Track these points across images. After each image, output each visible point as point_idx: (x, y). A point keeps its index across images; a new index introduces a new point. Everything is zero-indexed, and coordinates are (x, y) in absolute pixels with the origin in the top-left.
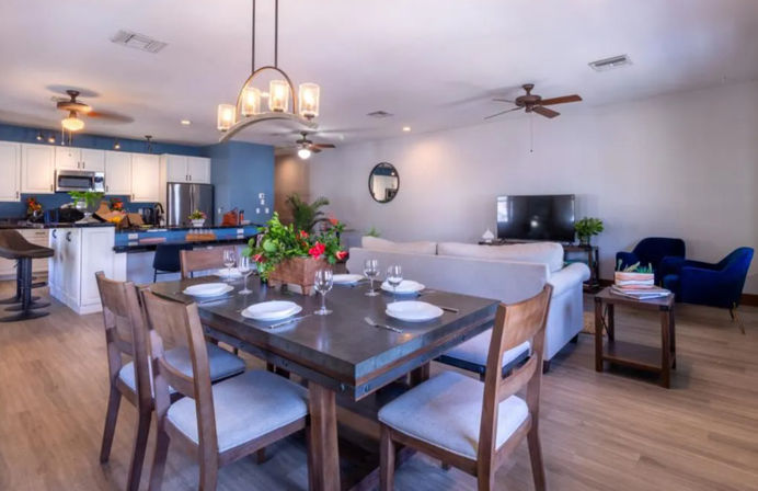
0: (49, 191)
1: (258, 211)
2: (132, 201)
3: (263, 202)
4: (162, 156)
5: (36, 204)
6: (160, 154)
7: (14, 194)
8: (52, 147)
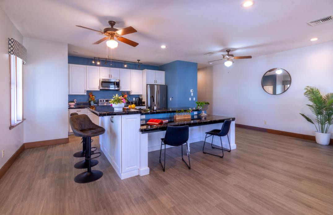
0: (97, 89)
1: (190, 99)
2: (131, 94)
3: (192, 94)
4: (143, 70)
5: (93, 96)
6: (142, 70)
7: (84, 91)
8: (98, 67)
